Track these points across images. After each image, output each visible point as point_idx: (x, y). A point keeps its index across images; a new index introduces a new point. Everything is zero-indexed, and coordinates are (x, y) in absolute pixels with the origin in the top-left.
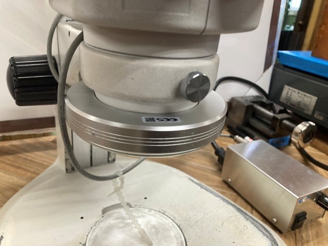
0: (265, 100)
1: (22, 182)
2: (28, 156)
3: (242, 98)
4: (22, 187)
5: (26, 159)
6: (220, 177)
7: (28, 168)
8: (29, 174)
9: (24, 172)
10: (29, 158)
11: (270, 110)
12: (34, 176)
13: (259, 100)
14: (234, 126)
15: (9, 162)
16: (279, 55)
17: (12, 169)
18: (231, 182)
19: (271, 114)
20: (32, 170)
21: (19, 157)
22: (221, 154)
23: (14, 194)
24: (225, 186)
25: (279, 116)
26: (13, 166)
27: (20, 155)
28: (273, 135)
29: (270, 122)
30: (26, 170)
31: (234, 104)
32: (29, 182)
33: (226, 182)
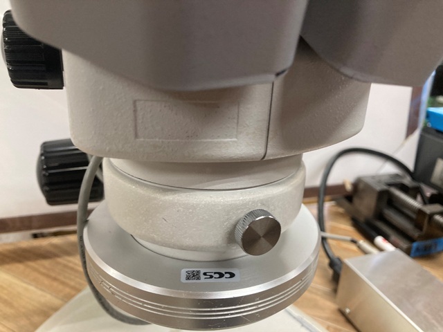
0: (407, 181)
1: (57, 302)
2: (70, 261)
3: (373, 177)
4: (56, 309)
5: (65, 266)
6: (335, 302)
7: (67, 281)
8: (68, 290)
9: (61, 287)
10: (71, 265)
11: (415, 198)
12: (73, 292)
13: (398, 180)
14: (362, 219)
15: (44, 271)
16: (429, 115)
17: (46, 281)
18: (350, 313)
19: (416, 203)
20: (72, 283)
21: (59, 263)
22: (337, 268)
23: (44, 321)
24: (341, 318)
25: (429, 209)
26: (48, 276)
27: (59, 260)
28: (419, 237)
29: (414, 216)
30: (63, 283)
31: (361, 186)
32: (66, 302)
33: (342, 313)
